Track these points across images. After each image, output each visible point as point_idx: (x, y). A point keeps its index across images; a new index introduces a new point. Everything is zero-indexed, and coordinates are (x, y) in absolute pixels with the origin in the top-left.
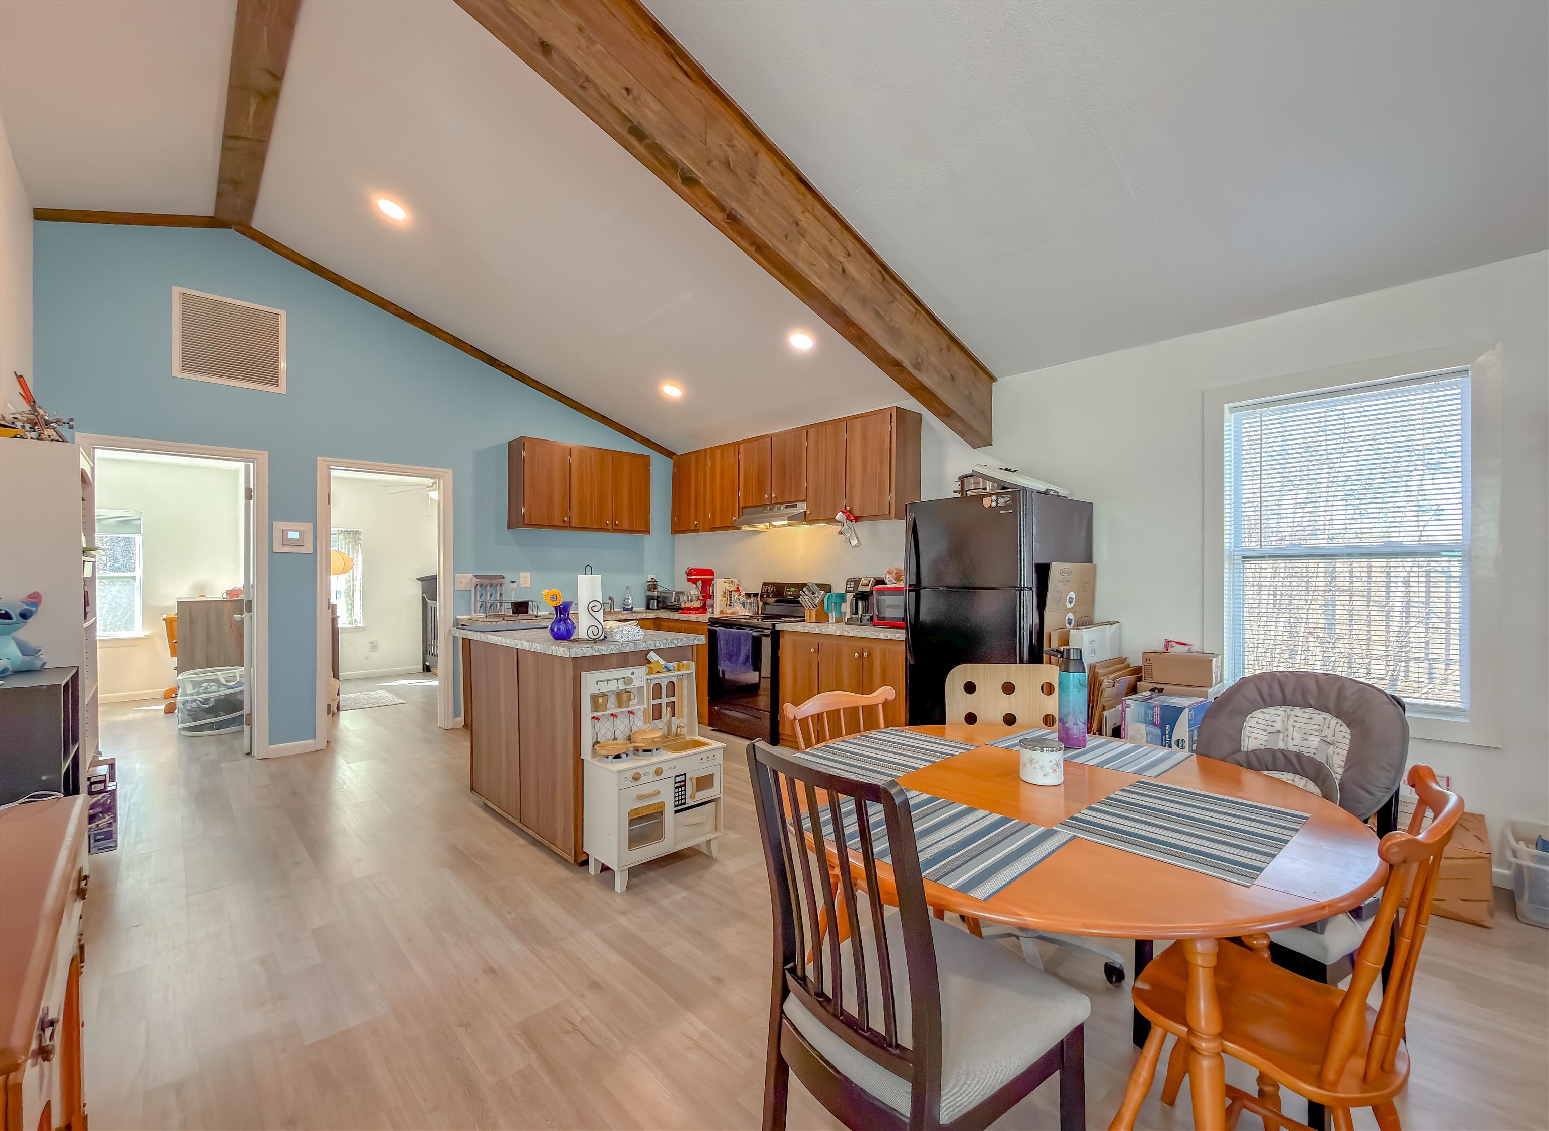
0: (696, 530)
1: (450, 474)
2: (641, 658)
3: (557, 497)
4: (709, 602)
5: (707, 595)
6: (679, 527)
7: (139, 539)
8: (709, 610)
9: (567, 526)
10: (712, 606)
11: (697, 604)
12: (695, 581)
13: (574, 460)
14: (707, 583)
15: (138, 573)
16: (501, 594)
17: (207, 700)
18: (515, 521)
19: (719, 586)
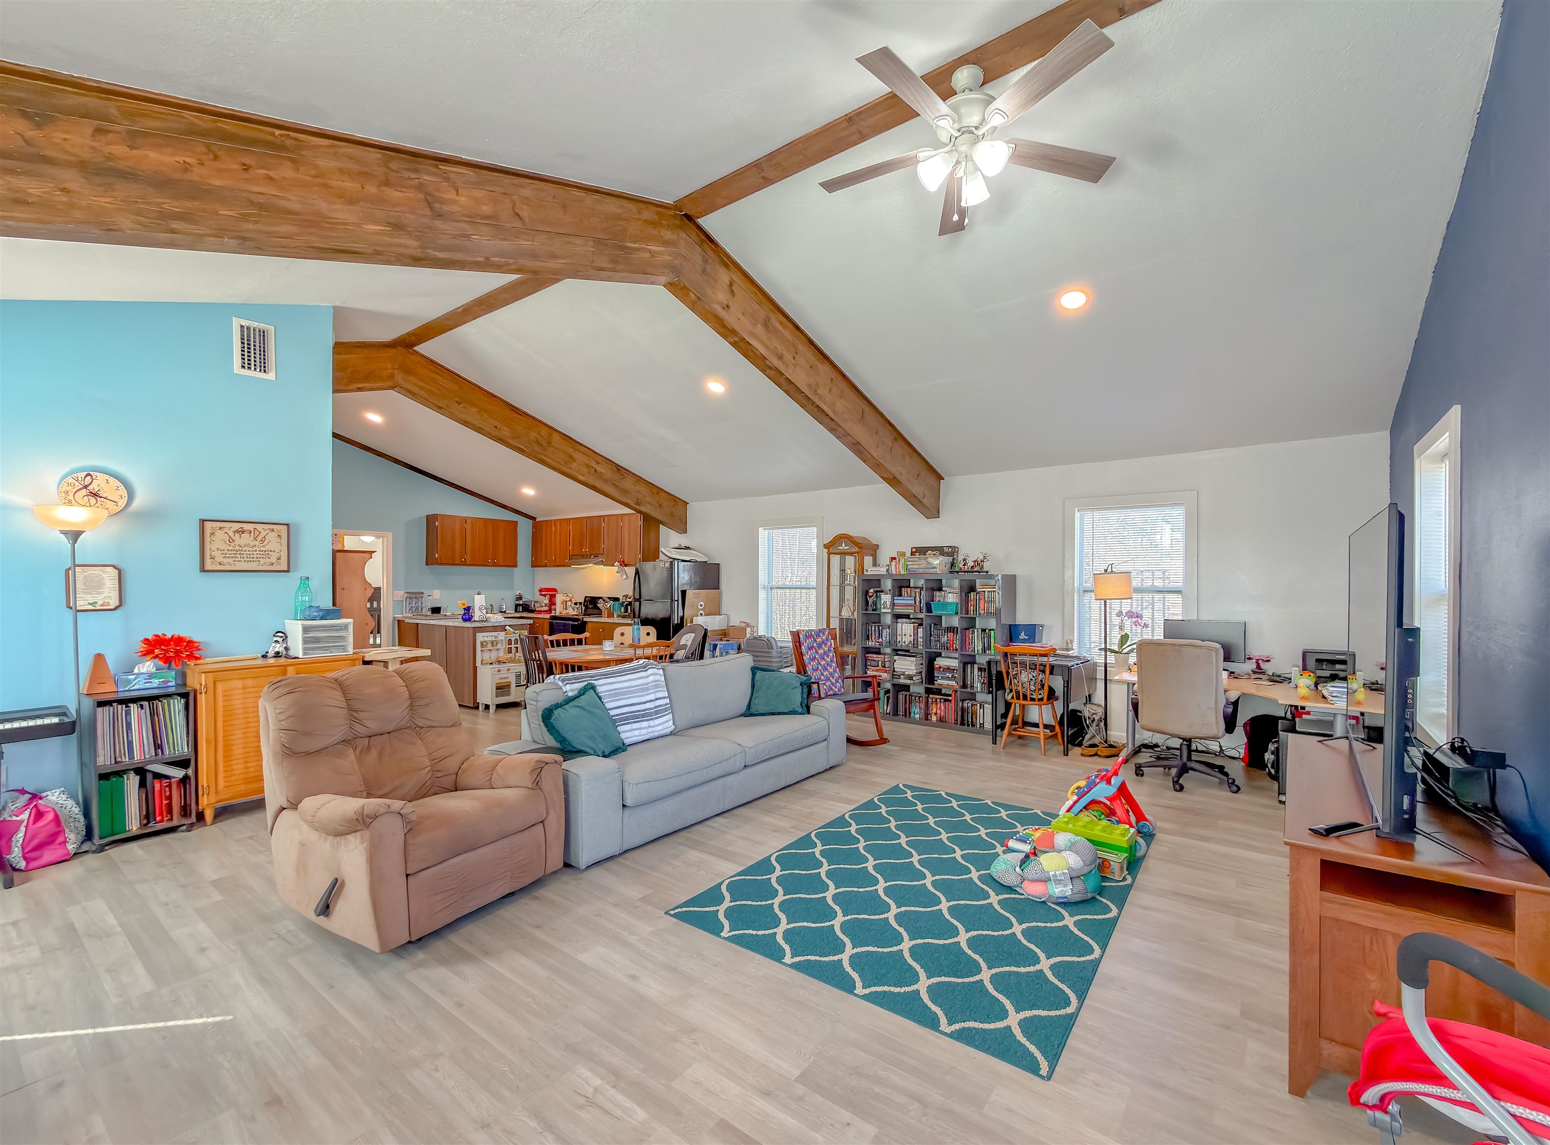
0: (546, 566)
1: (390, 535)
2: (503, 628)
3: (457, 546)
4: (553, 607)
5: (552, 603)
6: (535, 564)
8: (553, 612)
9: (464, 564)
10: (555, 610)
11: (546, 608)
12: (545, 595)
13: (468, 526)
14: (552, 598)
16: (422, 604)
18: (430, 561)
19: (559, 598)
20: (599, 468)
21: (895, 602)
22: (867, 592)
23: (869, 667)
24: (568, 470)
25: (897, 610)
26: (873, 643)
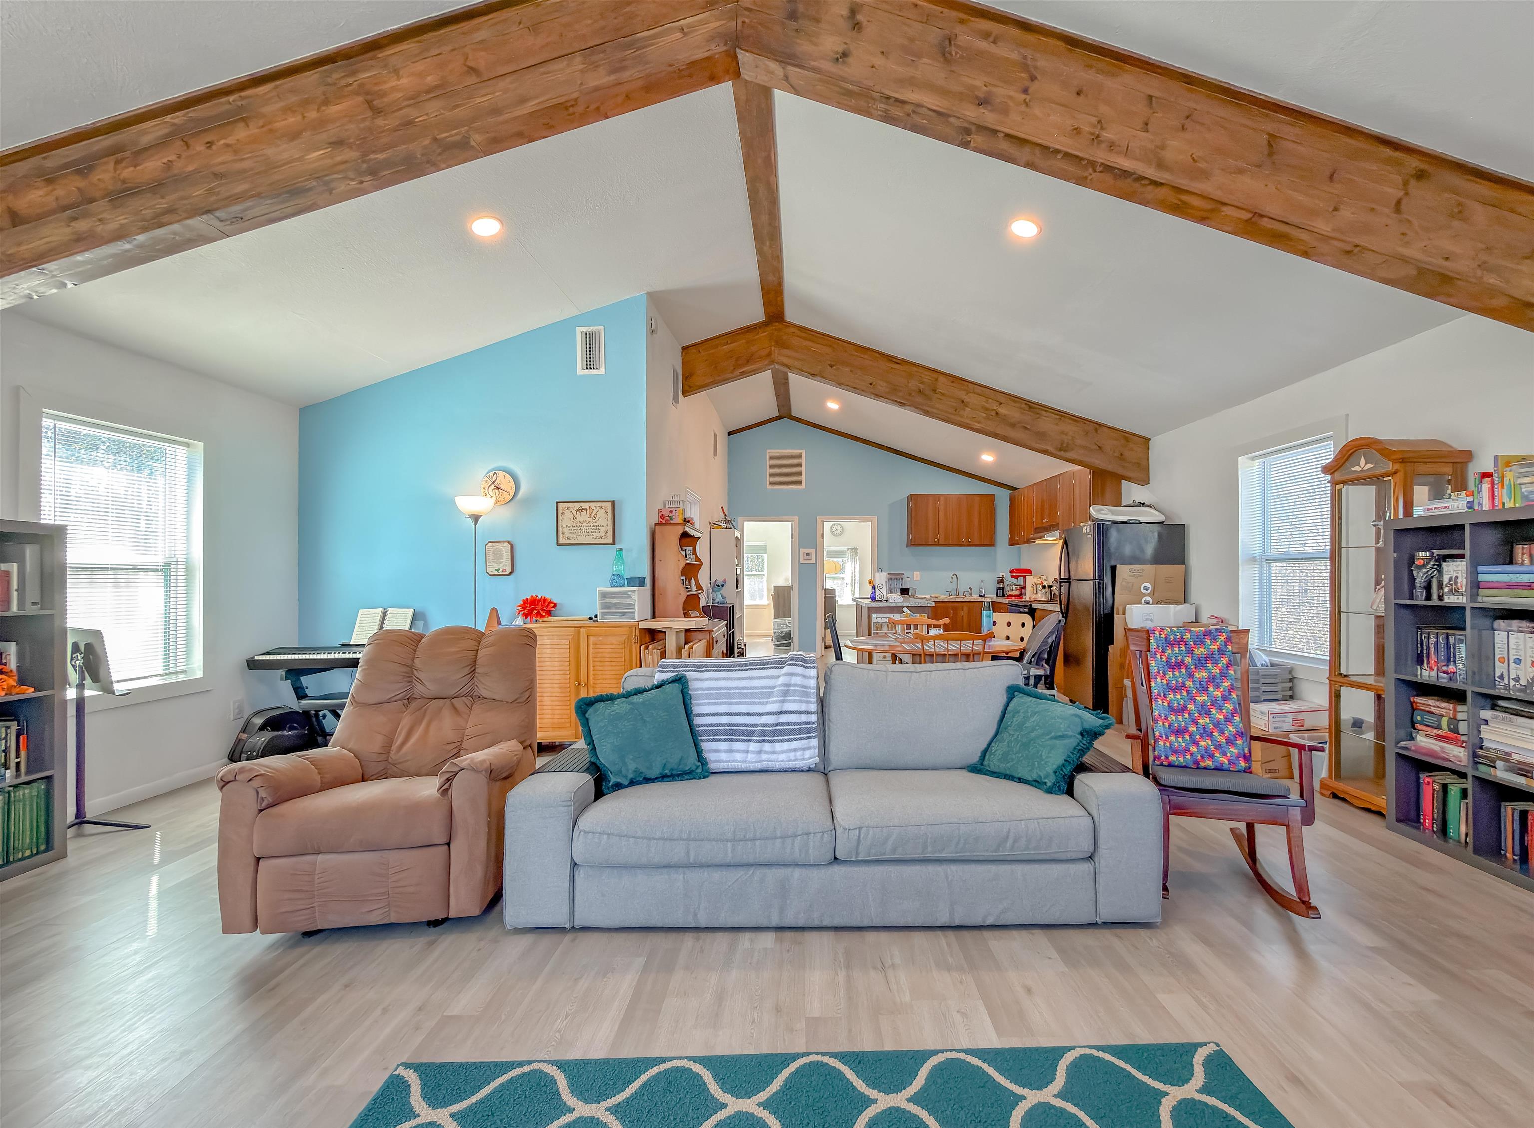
0: (1020, 543)
1: (876, 518)
2: (899, 610)
3: (932, 525)
5: (1023, 586)
6: (1012, 542)
7: (765, 555)
9: (937, 544)
12: (1017, 578)
13: (941, 504)
15: (765, 573)
17: (782, 633)
18: (910, 542)
20: (1002, 410)
21: (1482, 578)
22: (1412, 560)
23: (1419, 727)
24: (959, 418)
25: (1486, 599)
26: (1434, 674)
